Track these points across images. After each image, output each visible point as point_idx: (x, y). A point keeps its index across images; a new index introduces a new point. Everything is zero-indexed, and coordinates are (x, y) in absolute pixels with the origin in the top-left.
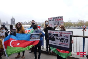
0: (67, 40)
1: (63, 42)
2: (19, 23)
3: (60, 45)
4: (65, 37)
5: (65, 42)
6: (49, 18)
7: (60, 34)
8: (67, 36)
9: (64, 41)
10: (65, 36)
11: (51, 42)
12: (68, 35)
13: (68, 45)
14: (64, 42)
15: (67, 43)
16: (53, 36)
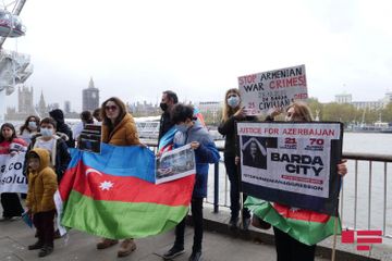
0: (318, 160)
1: (302, 170)
2: (113, 99)
3: (289, 184)
4: (308, 148)
5: (310, 173)
6: (240, 79)
7: (289, 136)
8: (319, 144)
9: (305, 169)
10: (309, 143)
11: (249, 174)
12: (324, 137)
13: (322, 182)
14: (305, 173)
15: (317, 175)
16: (257, 146)
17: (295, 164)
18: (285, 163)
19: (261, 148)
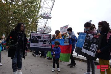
0: (50, 41)
7: (44, 36)
10: (48, 38)
14: (47, 44)
16: (36, 38)
17: (45, 42)
18: (43, 42)
19: (37, 38)
